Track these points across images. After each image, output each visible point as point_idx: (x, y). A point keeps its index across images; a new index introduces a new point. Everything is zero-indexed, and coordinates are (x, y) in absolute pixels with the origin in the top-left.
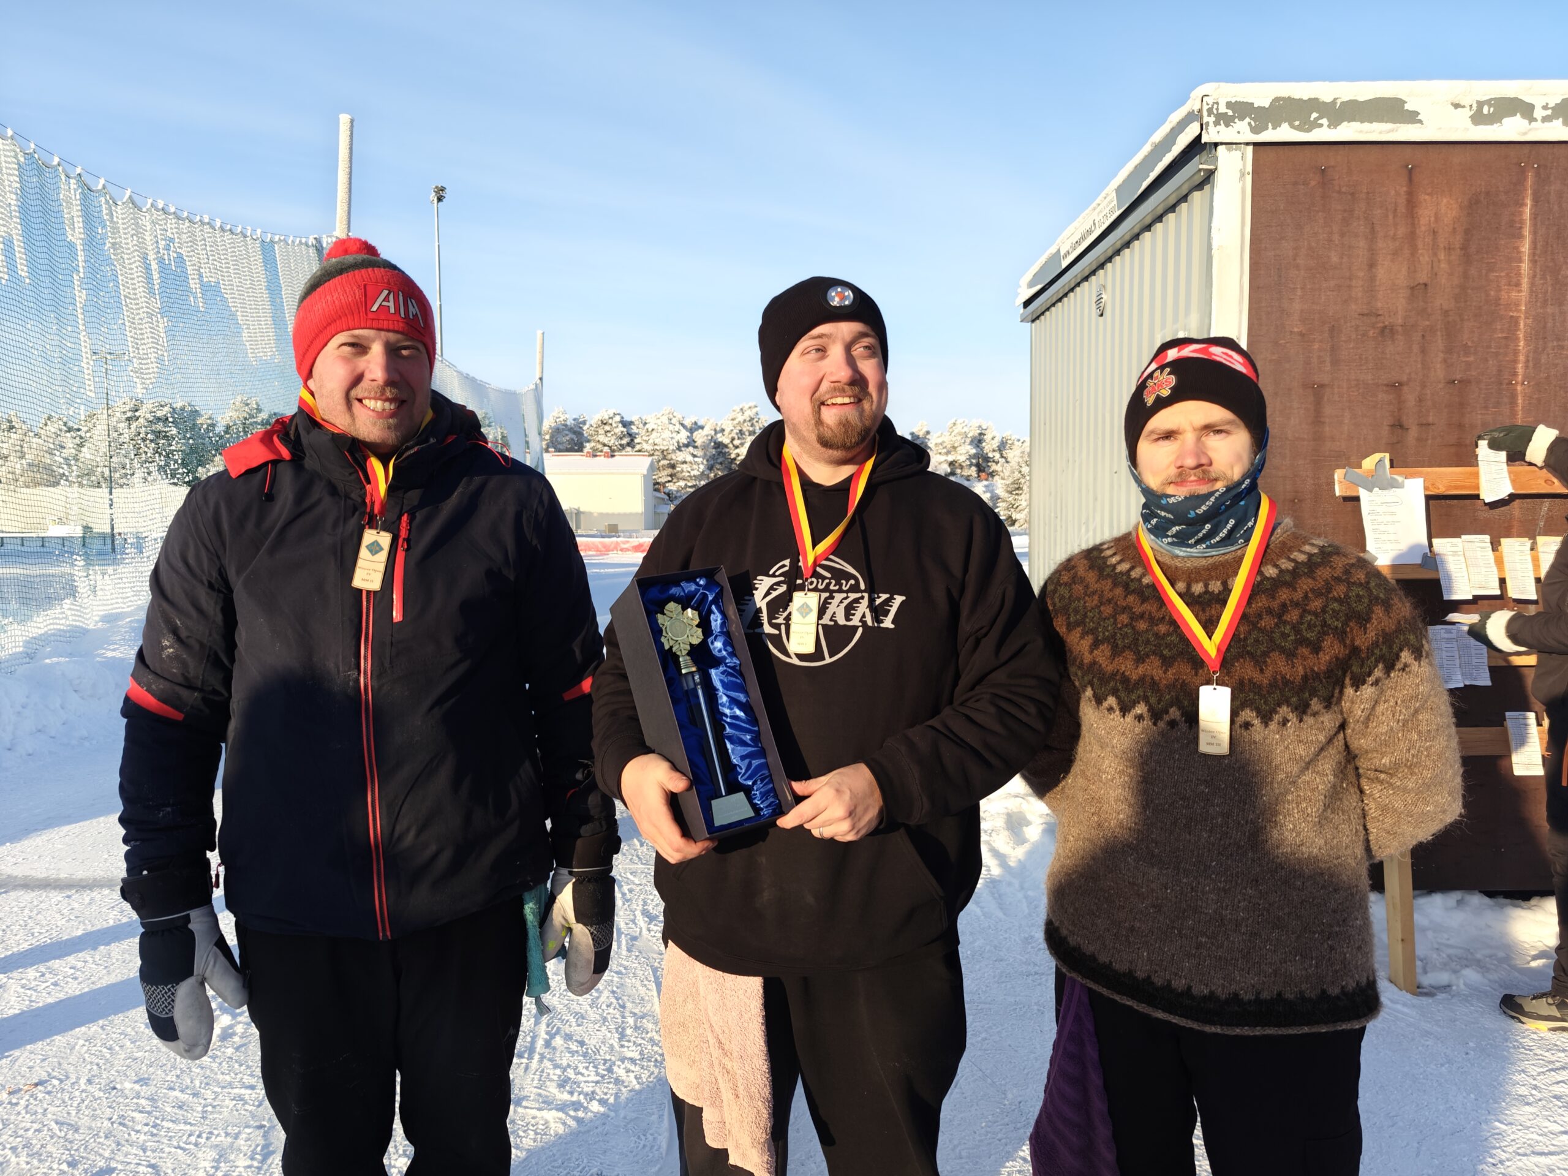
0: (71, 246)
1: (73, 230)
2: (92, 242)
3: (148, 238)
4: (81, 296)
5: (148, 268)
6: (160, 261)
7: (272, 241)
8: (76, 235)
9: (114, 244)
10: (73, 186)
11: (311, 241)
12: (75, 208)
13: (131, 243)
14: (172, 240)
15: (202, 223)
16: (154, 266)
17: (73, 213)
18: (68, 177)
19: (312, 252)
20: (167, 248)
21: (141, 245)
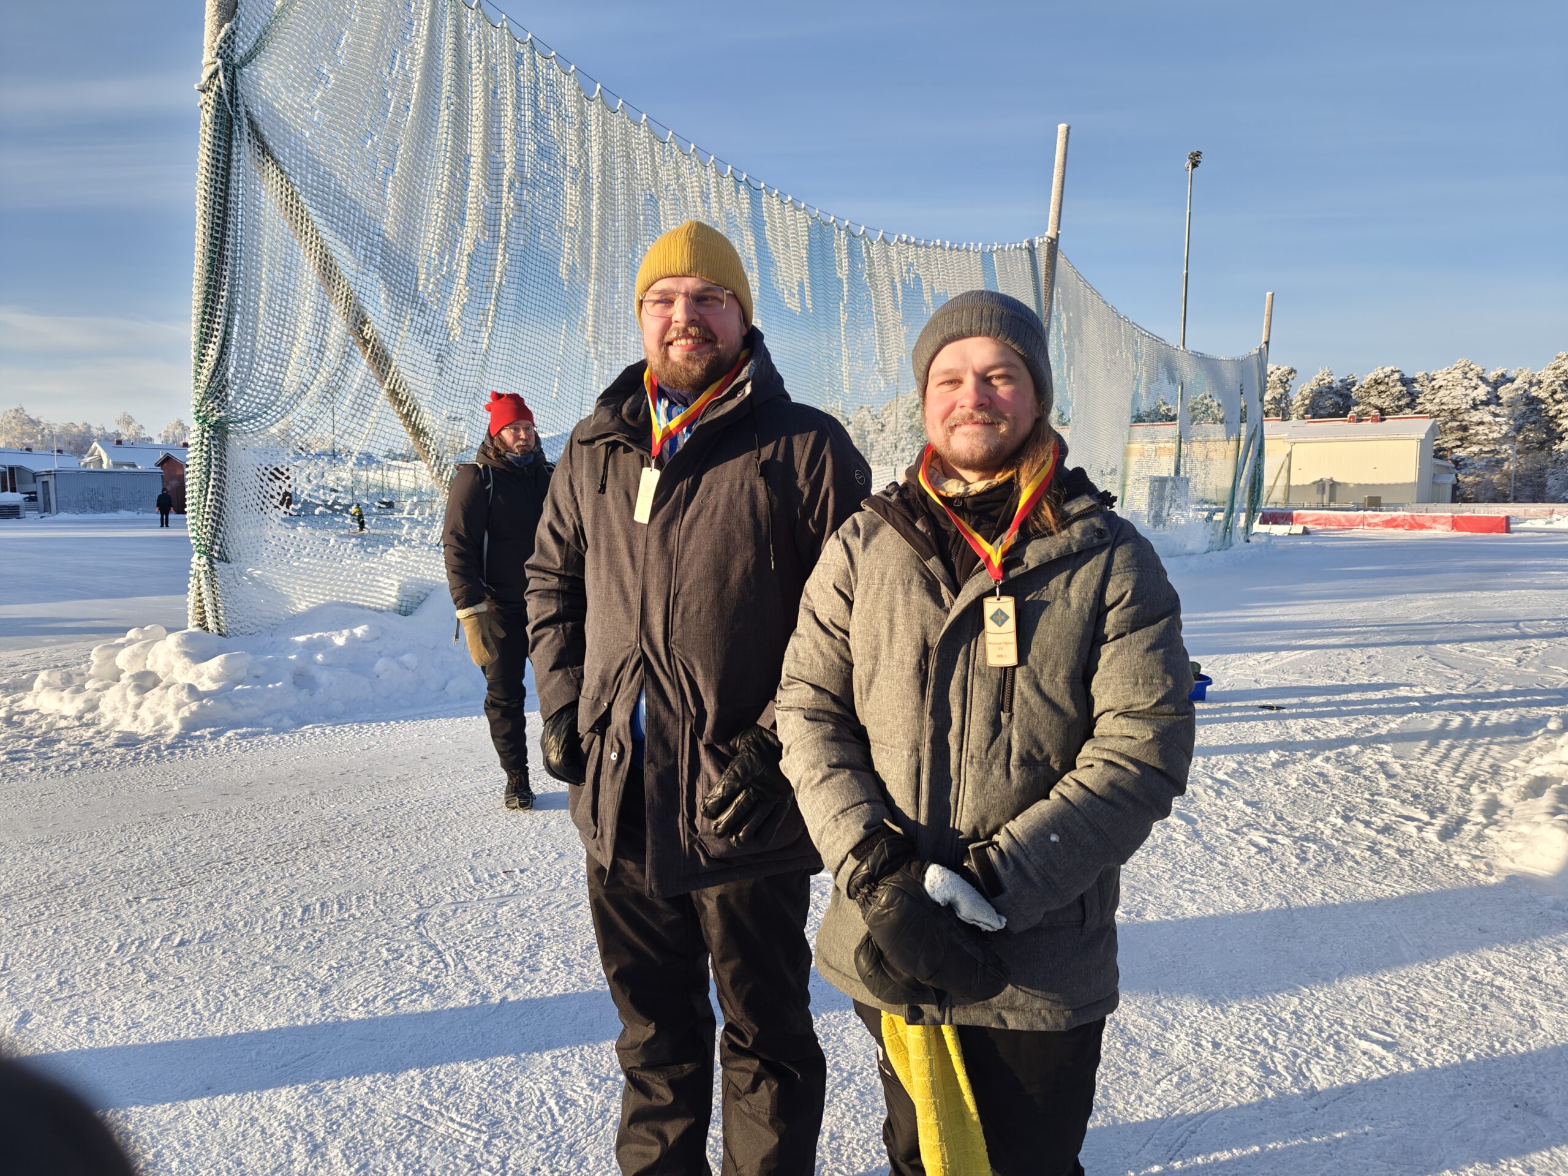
0: (840, 281)
1: (842, 269)
2: (854, 276)
3: (895, 266)
4: (844, 318)
5: (894, 289)
6: (903, 282)
7: (991, 251)
8: (843, 273)
9: (869, 275)
10: (843, 236)
11: (1025, 244)
12: (843, 252)
13: (881, 271)
14: (912, 264)
15: (935, 246)
16: (899, 286)
17: (842, 256)
18: (840, 229)
19: (1025, 255)
20: (908, 271)
21: (890, 272)
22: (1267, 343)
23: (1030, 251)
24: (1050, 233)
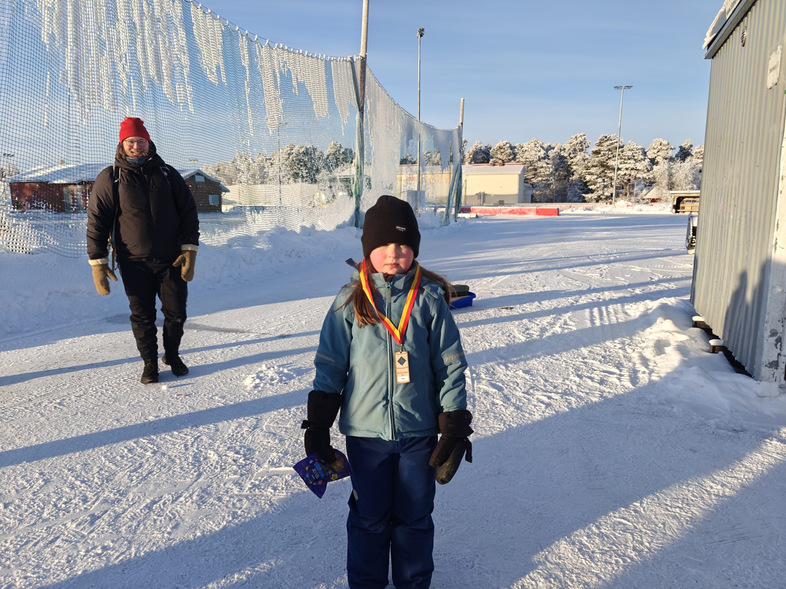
0: (244, 67)
1: (244, 60)
2: (252, 65)
3: (275, 62)
4: (248, 91)
5: (275, 76)
6: (281, 73)
7: (330, 60)
8: (245, 63)
9: (261, 66)
10: (244, 40)
11: (349, 59)
12: (245, 50)
13: (267, 65)
14: (286, 63)
15: (299, 53)
16: (278, 75)
17: (245, 52)
18: (242, 36)
19: (349, 64)
20: (284, 67)
21: (272, 66)
22: (462, 124)
23: (351, 63)
24: (362, 54)
